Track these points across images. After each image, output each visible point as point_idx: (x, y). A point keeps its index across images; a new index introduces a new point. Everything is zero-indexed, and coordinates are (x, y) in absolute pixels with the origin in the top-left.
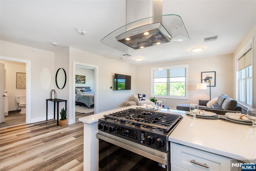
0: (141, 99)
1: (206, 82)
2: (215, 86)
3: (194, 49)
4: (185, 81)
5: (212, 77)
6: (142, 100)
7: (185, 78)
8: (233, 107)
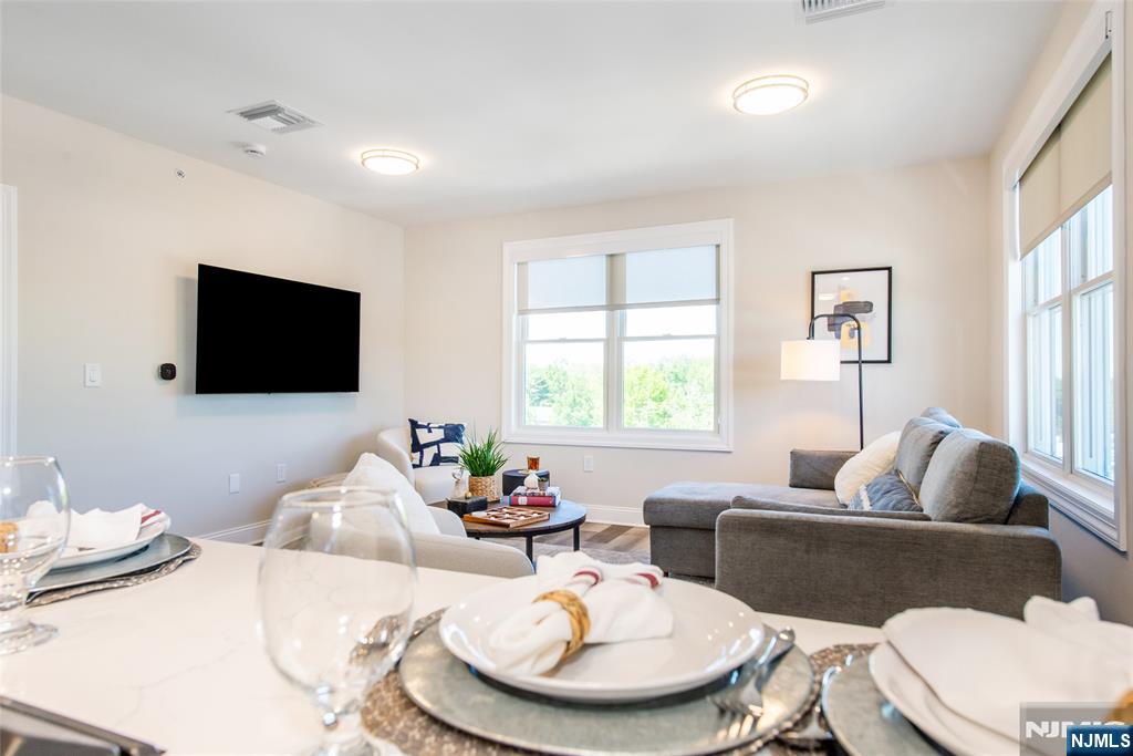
0: (429, 453)
1: (838, 337)
2: (889, 361)
3: (750, 86)
4: (714, 332)
5: (871, 305)
6: (437, 460)
7: (713, 308)
8: (995, 495)
